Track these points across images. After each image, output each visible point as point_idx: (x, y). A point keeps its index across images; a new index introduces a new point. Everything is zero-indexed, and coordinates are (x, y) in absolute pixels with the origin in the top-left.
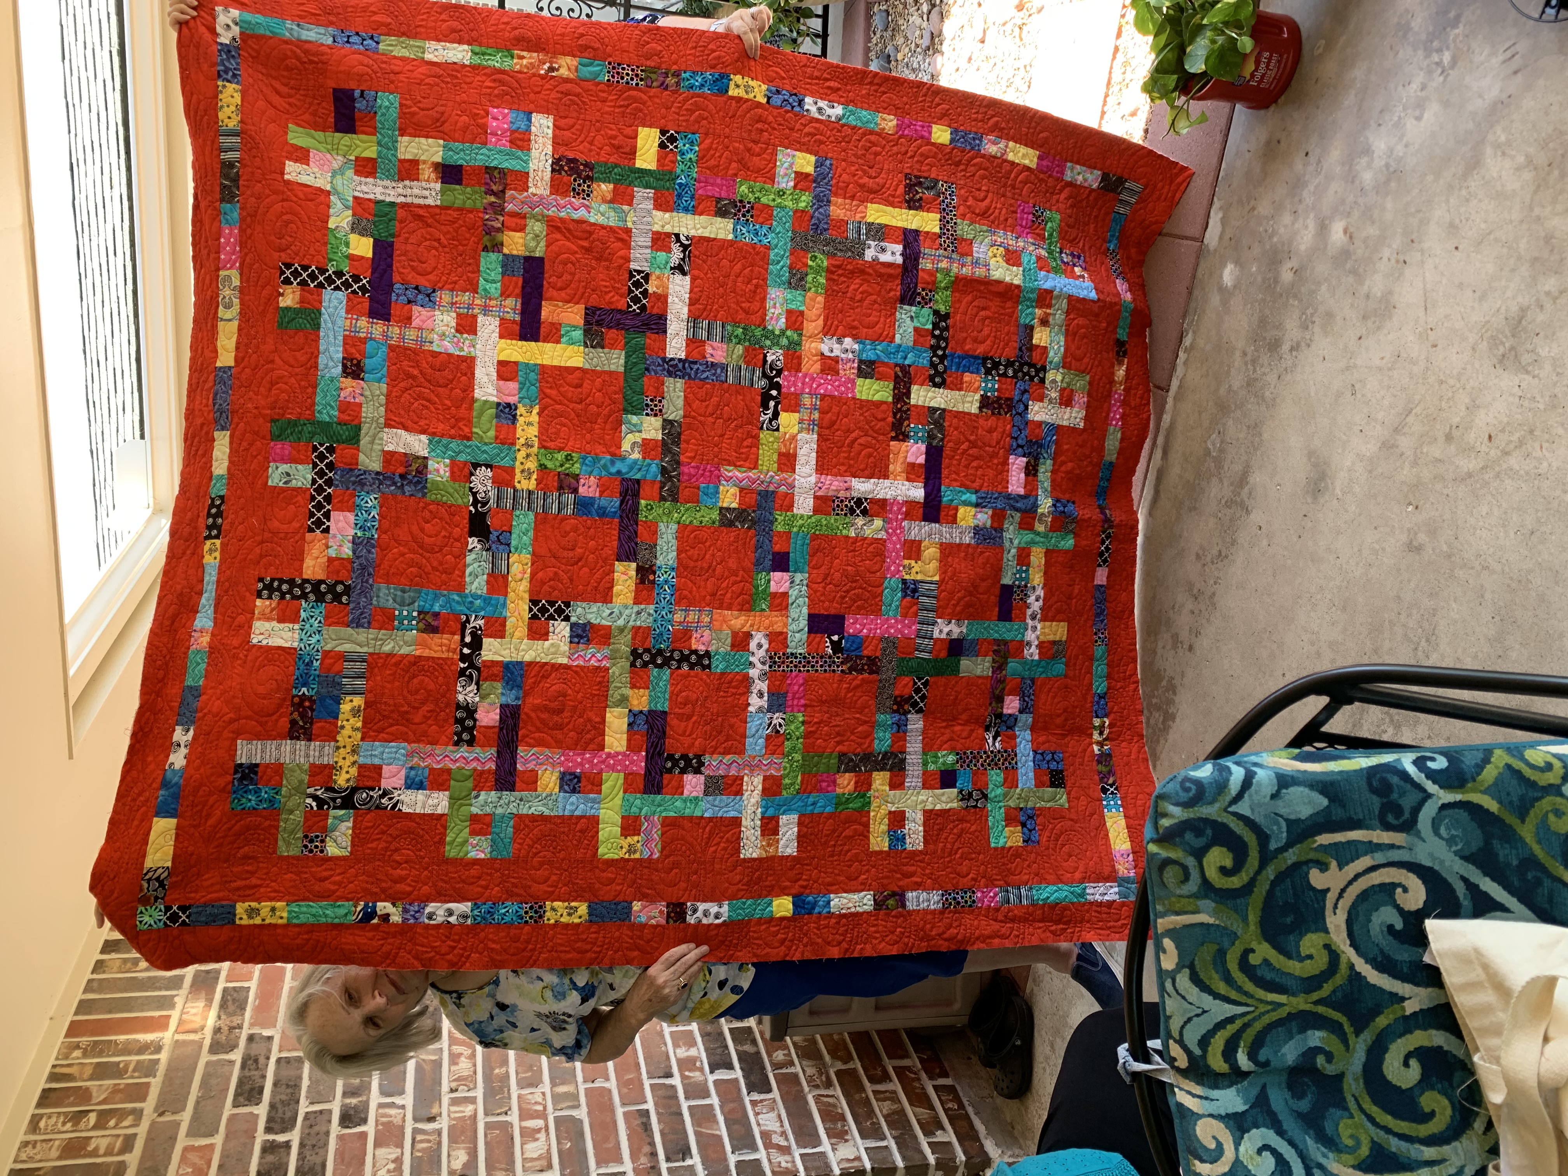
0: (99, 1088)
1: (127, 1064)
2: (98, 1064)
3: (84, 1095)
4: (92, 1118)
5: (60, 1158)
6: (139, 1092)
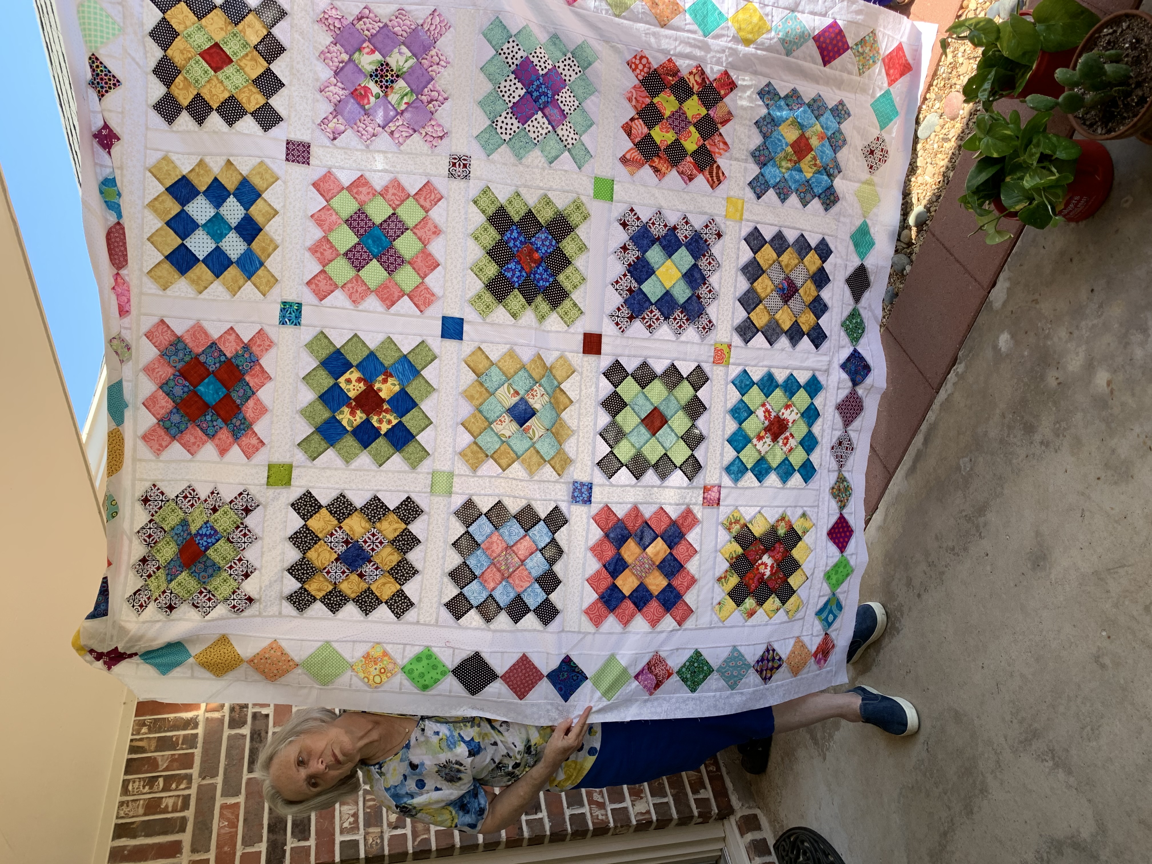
0: (163, 756)
1: (178, 737)
2: (159, 738)
3: (153, 764)
4: (161, 780)
5: (145, 815)
6: (187, 761)
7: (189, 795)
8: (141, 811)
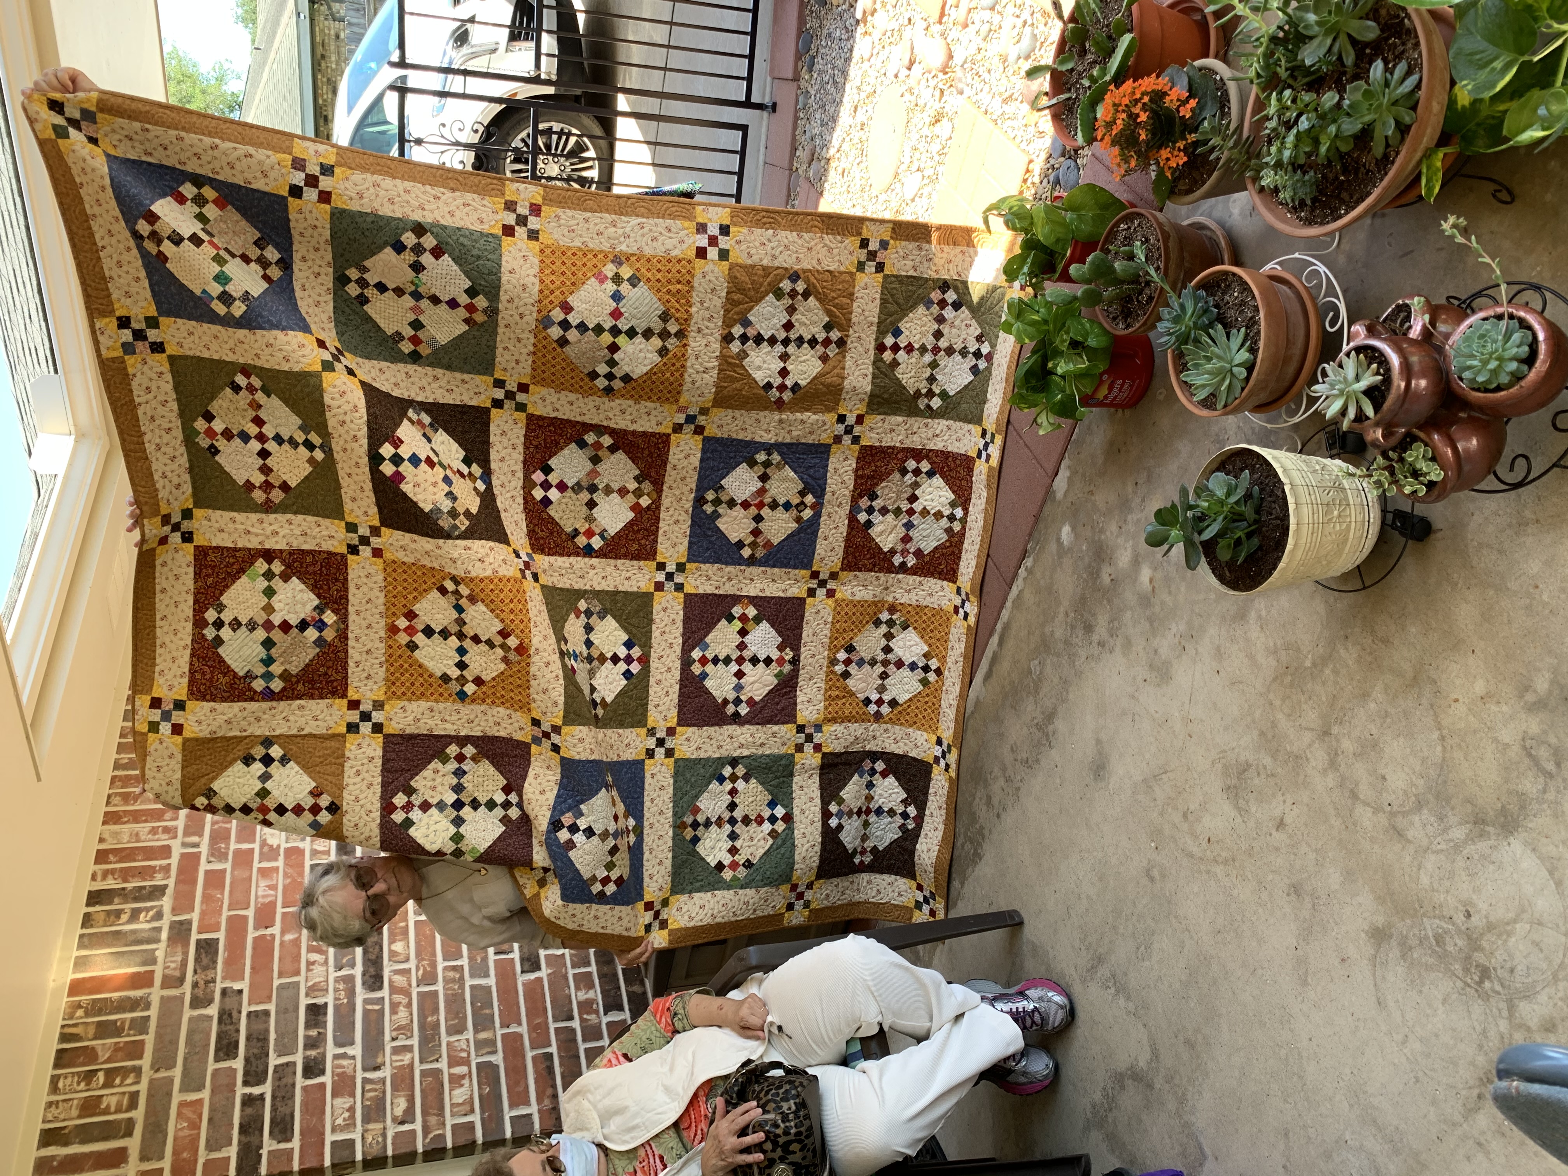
0: (104, 1046)
1: (123, 1021)
2: (99, 1023)
3: (90, 1055)
4: (101, 1076)
5: (80, 1117)
6: (136, 1050)
7: (137, 1092)
8: (75, 1112)
